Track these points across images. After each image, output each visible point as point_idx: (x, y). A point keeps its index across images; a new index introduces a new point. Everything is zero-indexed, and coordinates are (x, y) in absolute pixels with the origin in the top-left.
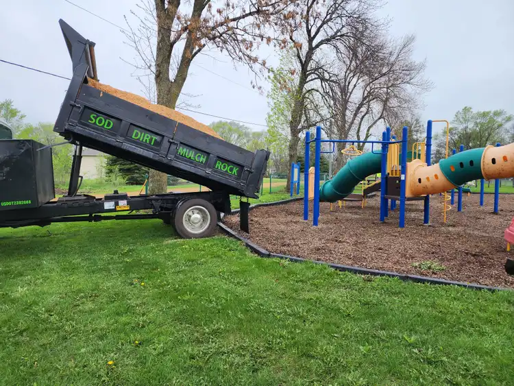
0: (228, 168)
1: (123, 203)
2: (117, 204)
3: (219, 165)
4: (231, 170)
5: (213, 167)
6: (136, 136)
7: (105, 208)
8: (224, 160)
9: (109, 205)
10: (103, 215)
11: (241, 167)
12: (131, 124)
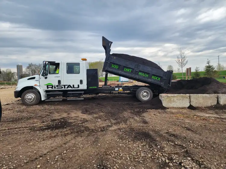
0: (156, 78)
1: (121, 89)
2: (119, 89)
3: (153, 77)
4: (158, 79)
5: (151, 78)
6: (125, 70)
7: (116, 90)
8: (154, 75)
9: (117, 89)
10: (114, 92)
11: (161, 77)
12: (124, 66)
